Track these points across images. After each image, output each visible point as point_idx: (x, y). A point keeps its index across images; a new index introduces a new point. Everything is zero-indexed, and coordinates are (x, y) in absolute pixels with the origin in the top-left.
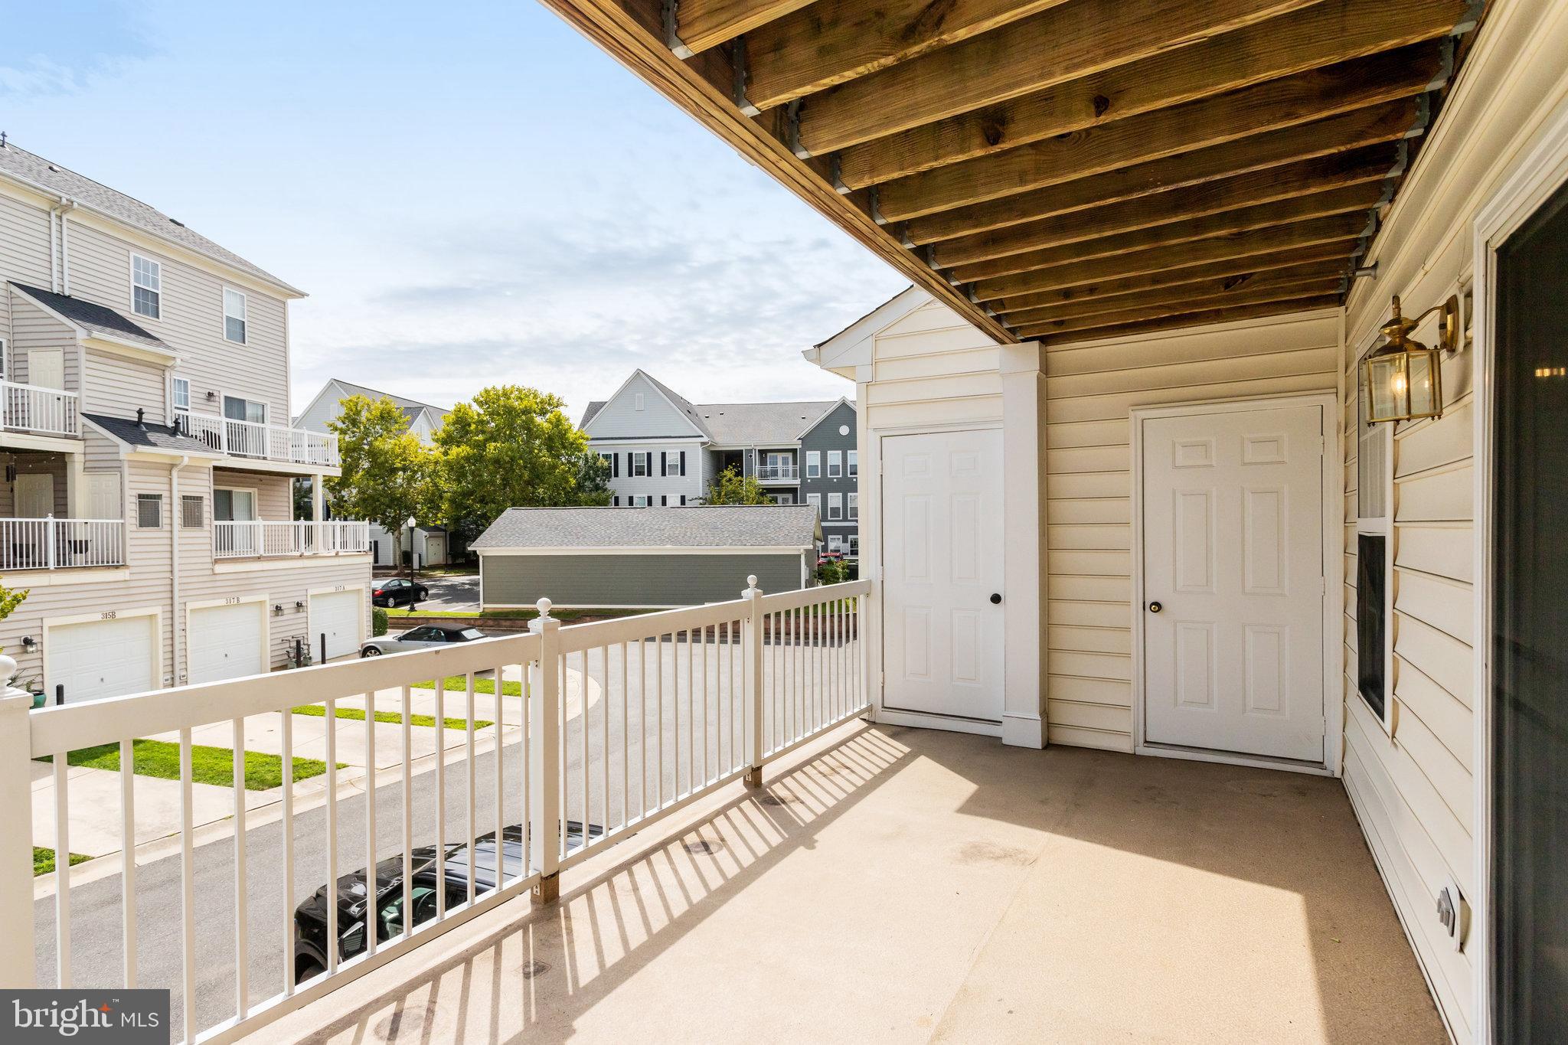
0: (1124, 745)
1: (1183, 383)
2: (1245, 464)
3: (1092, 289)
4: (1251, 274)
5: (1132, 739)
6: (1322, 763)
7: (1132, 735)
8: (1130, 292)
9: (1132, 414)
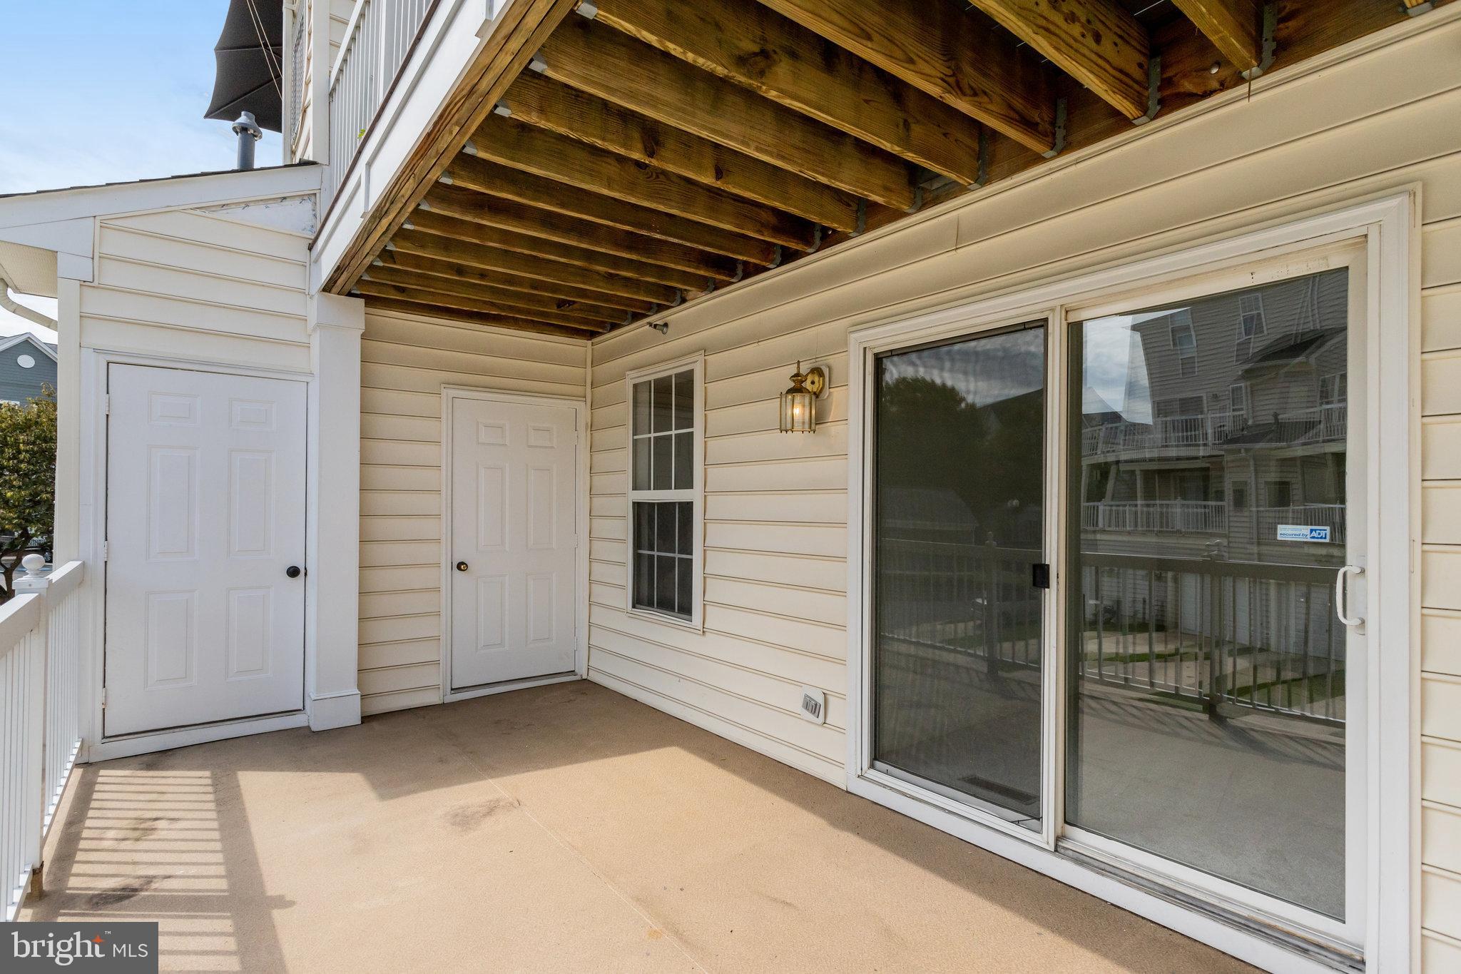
0: (432, 698)
1: (484, 372)
2: (529, 446)
3: (483, 275)
4: (574, 302)
5: (441, 691)
6: (574, 671)
7: (441, 687)
8: (484, 283)
9: (444, 392)
